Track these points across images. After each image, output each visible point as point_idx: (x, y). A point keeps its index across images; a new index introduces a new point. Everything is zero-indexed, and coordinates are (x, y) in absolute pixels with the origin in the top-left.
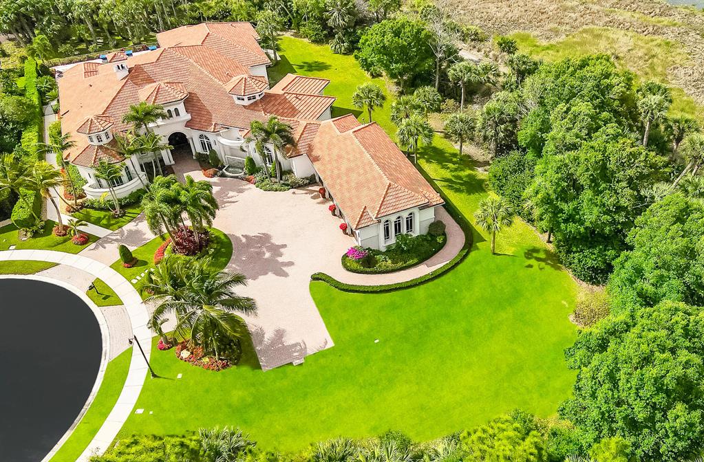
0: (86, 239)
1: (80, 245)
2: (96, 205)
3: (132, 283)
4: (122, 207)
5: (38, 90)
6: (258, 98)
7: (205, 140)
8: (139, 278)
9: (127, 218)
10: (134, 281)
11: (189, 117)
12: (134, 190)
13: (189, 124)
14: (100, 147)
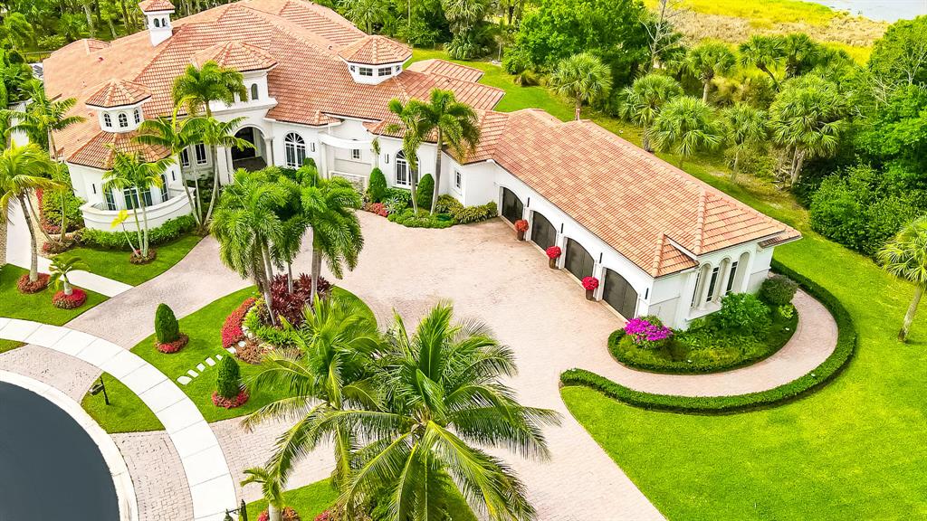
0: (80, 300)
1: (71, 308)
2: (99, 240)
3: (179, 385)
4: (151, 245)
5: (5, 82)
6: (394, 73)
7: (295, 143)
8: (195, 375)
9: (159, 265)
10: (184, 380)
11: (273, 102)
12: (174, 217)
13: (272, 113)
14: (124, 135)
